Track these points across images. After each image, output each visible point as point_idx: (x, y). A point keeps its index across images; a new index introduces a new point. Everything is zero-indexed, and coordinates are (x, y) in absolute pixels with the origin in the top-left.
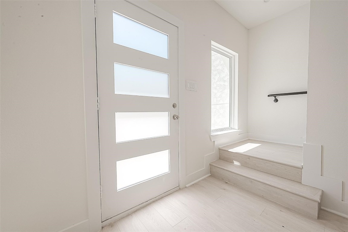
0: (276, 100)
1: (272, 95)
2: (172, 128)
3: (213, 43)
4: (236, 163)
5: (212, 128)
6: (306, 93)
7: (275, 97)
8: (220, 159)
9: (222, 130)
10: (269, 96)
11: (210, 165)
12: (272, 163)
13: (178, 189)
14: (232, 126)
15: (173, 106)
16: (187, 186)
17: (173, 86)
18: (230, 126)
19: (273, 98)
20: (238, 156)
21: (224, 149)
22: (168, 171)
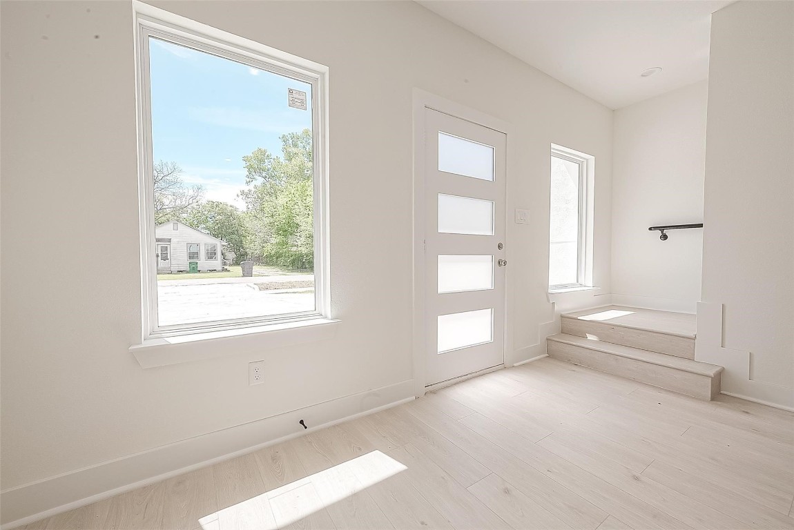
0: (665, 237)
1: (656, 228)
2: (496, 278)
3: (553, 145)
4: (590, 337)
5: (551, 283)
6: (701, 226)
7: (662, 231)
8: (562, 333)
9: (565, 286)
10: (650, 229)
11: (547, 339)
12: (650, 333)
13: (503, 367)
14: (581, 280)
15: (499, 247)
16: (515, 365)
17: (499, 219)
18: (578, 282)
19: (659, 233)
20: (596, 327)
21: (570, 316)
22: (490, 339)
